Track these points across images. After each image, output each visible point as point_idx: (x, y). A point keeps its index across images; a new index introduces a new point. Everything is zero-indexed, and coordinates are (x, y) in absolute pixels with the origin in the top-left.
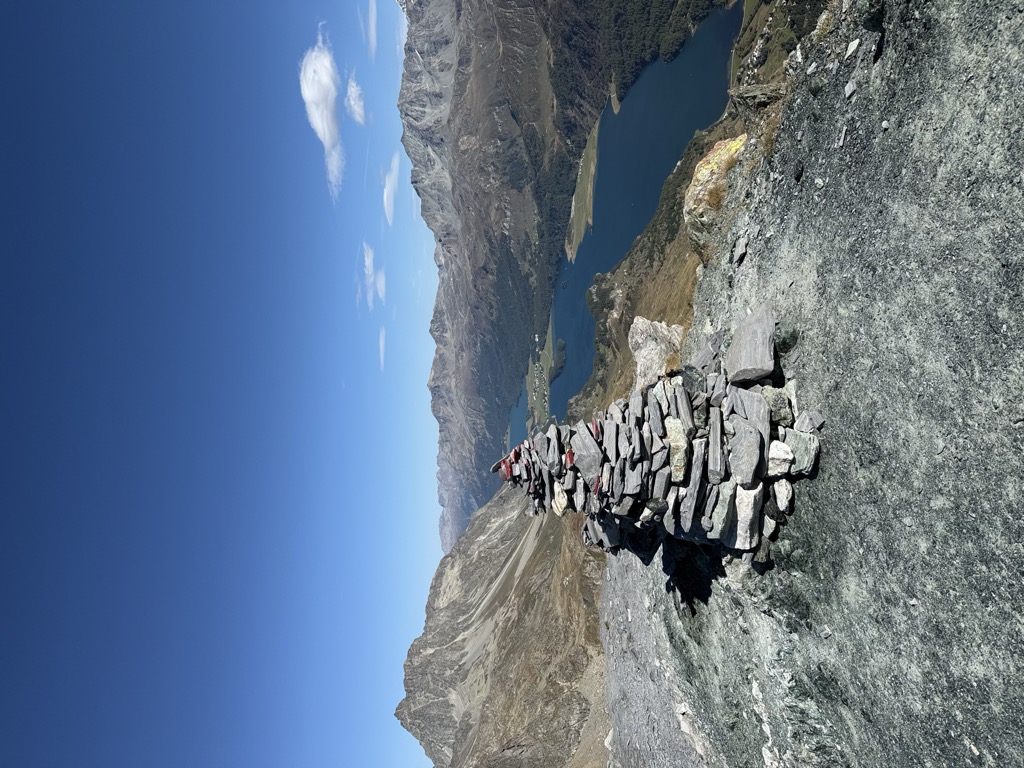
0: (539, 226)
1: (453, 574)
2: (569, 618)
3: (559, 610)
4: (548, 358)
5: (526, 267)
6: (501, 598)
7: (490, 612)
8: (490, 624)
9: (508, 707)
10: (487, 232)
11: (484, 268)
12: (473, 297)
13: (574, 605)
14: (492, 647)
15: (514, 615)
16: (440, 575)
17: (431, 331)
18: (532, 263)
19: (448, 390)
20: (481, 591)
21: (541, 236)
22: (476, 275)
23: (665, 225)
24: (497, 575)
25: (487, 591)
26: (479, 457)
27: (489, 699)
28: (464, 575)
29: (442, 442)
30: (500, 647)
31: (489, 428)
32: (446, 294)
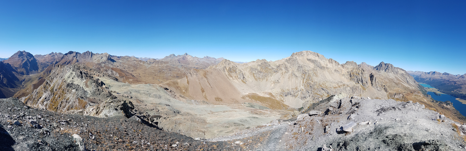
0: (463, 94)
1: (403, 72)
2: (393, 90)
3: (395, 89)
4: (438, 93)
5: (455, 90)
6: (398, 79)
7: (396, 77)
8: (394, 77)
9: (381, 78)
10: (462, 84)
11: (456, 83)
12: (450, 81)
13: (395, 91)
14: (390, 77)
15: (395, 81)
16: (403, 70)
17: (445, 73)
18: (456, 92)
19: (434, 75)
20: (400, 76)
21: (461, 94)
22: (455, 81)
23: (461, 117)
24: (402, 79)
25: (399, 77)
26: (422, 79)
27: (383, 76)
28: (402, 74)
29: (425, 73)
30: (390, 79)
31: (427, 81)
32: (452, 76)
